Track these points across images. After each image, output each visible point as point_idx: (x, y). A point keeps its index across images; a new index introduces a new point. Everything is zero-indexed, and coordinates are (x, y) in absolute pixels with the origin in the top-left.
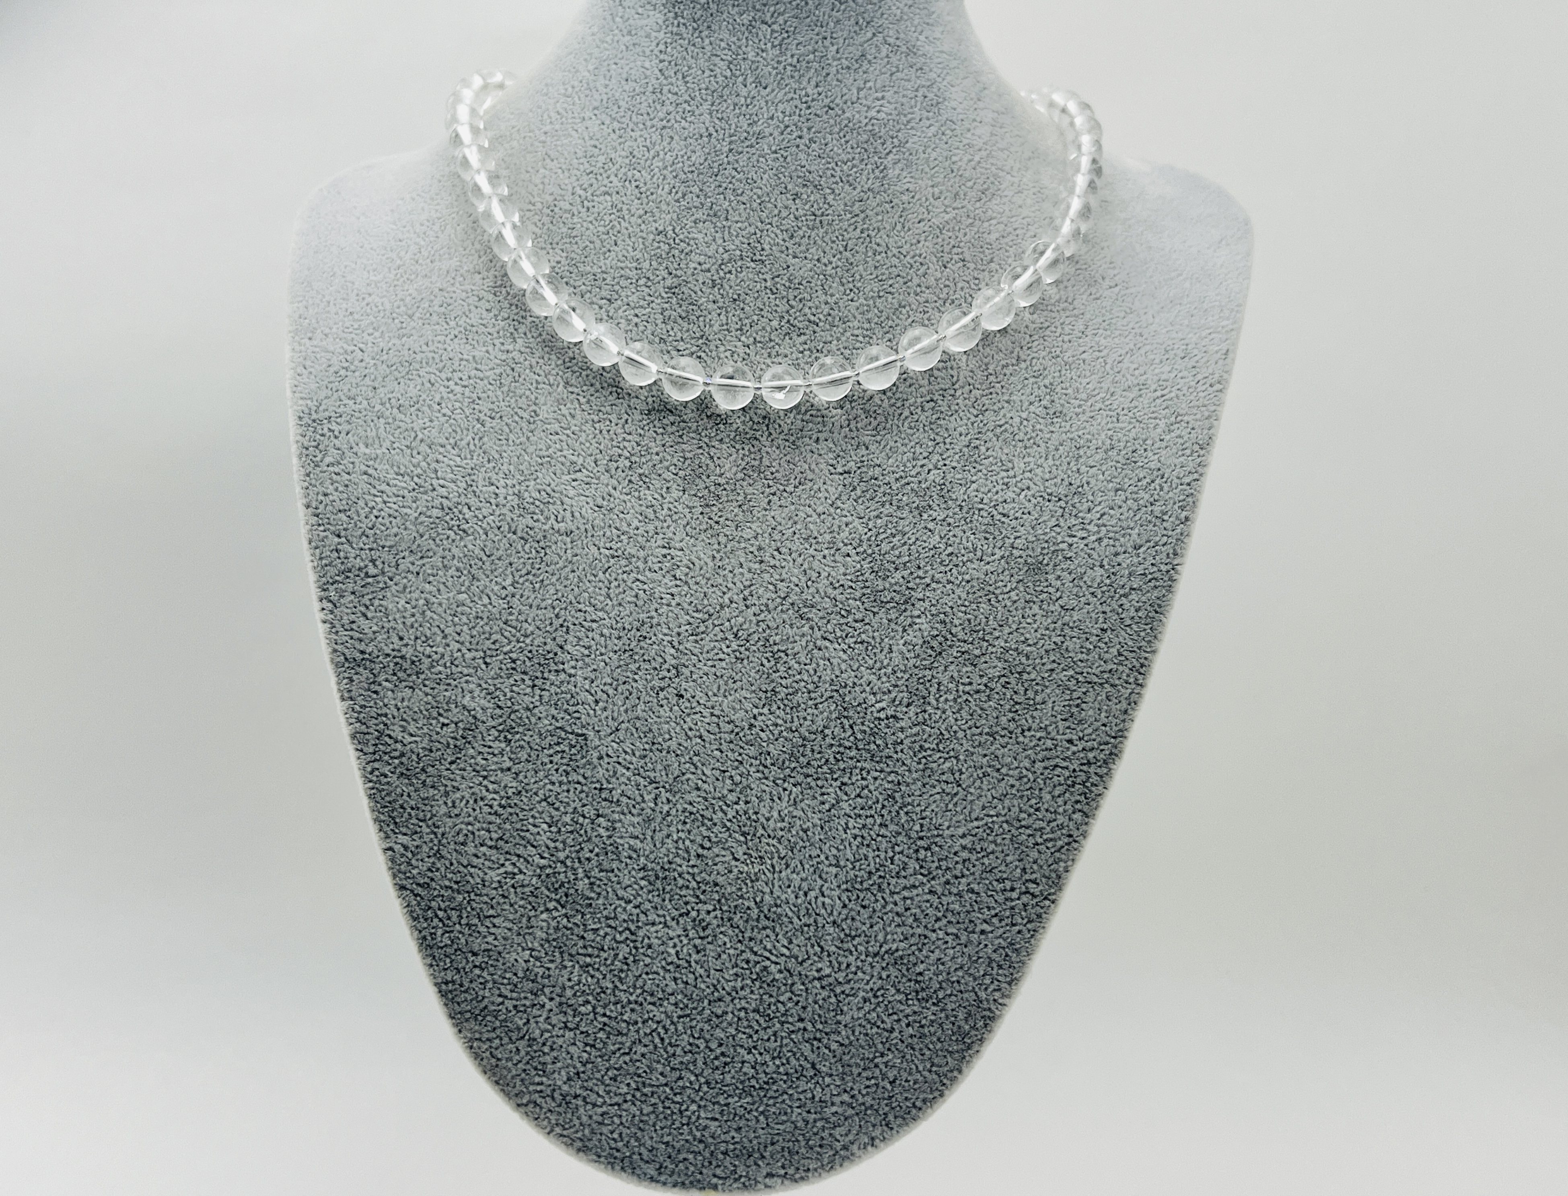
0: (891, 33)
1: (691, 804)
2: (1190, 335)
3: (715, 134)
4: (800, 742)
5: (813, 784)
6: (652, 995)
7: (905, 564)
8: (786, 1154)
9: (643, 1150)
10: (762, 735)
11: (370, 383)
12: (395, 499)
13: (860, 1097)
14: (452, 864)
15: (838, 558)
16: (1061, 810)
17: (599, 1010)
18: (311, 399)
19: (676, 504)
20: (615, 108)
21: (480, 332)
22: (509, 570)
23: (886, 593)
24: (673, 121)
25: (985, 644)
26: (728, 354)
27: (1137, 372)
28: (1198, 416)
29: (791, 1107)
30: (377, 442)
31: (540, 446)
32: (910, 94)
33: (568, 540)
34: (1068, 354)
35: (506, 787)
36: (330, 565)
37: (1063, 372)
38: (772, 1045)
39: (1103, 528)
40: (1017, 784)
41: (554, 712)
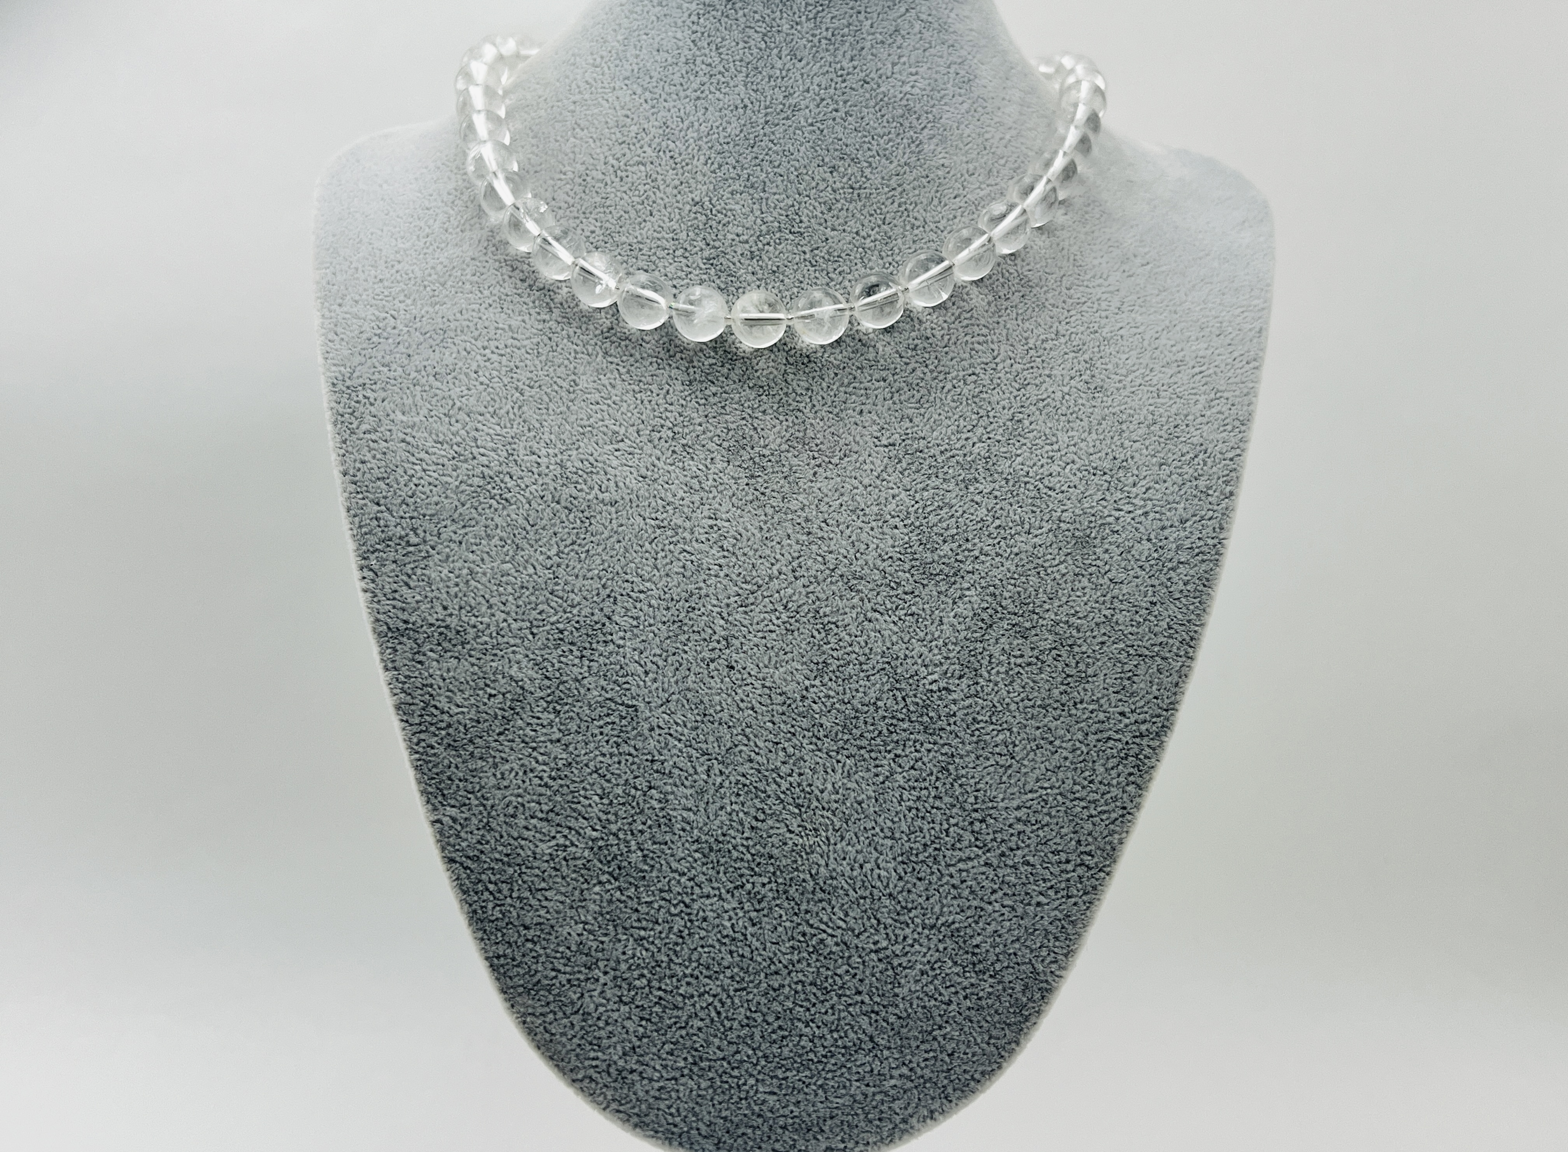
0: (924, 9)
1: (744, 776)
2: (1224, 313)
6: (708, 968)
8: (845, 1127)
9: (700, 1124)
10: (815, 707)
11: (404, 350)
12: (434, 468)
13: (919, 1071)
14: (502, 837)
15: (886, 530)
16: (1114, 782)
17: (655, 984)
18: (345, 366)
19: (721, 475)
20: (647, 79)
21: (515, 301)
22: (554, 539)
27: (1174, 349)
28: (1237, 393)
29: (849, 1080)
30: (414, 409)
31: (581, 416)
32: (943, 70)
33: (613, 510)
34: (1105, 330)
36: (370, 533)
37: (1102, 348)
38: (829, 1018)
40: (1070, 756)
41: (604, 683)
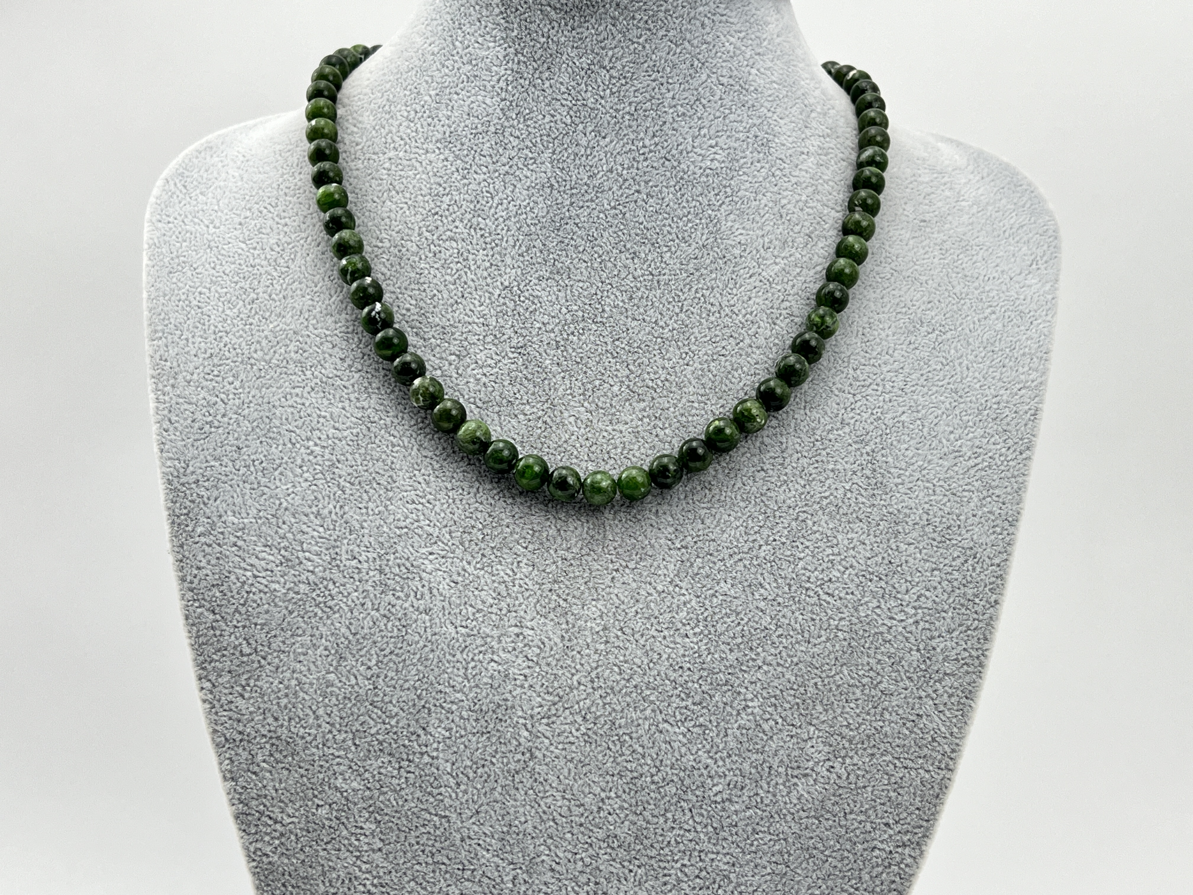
3: (556, 185)
4: (644, 825)
5: (656, 866)
7: (738, 645)
23: (721, 675)
24: (515, 168)
25: (812, 729)
26: (572, 419)
35: (377, 866)
39: (920, 611)
